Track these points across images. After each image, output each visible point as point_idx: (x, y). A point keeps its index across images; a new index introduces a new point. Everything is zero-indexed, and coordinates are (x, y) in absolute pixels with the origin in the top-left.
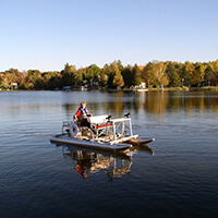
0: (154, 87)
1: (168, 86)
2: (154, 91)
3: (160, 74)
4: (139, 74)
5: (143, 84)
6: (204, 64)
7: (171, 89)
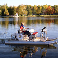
0: (22, 15)
1: (27, 15)
2: (22, 17)
3: (24, 10)
4: (15, 10)
5: (17, 14)
6: (41, 6)
7: (29, 16)
